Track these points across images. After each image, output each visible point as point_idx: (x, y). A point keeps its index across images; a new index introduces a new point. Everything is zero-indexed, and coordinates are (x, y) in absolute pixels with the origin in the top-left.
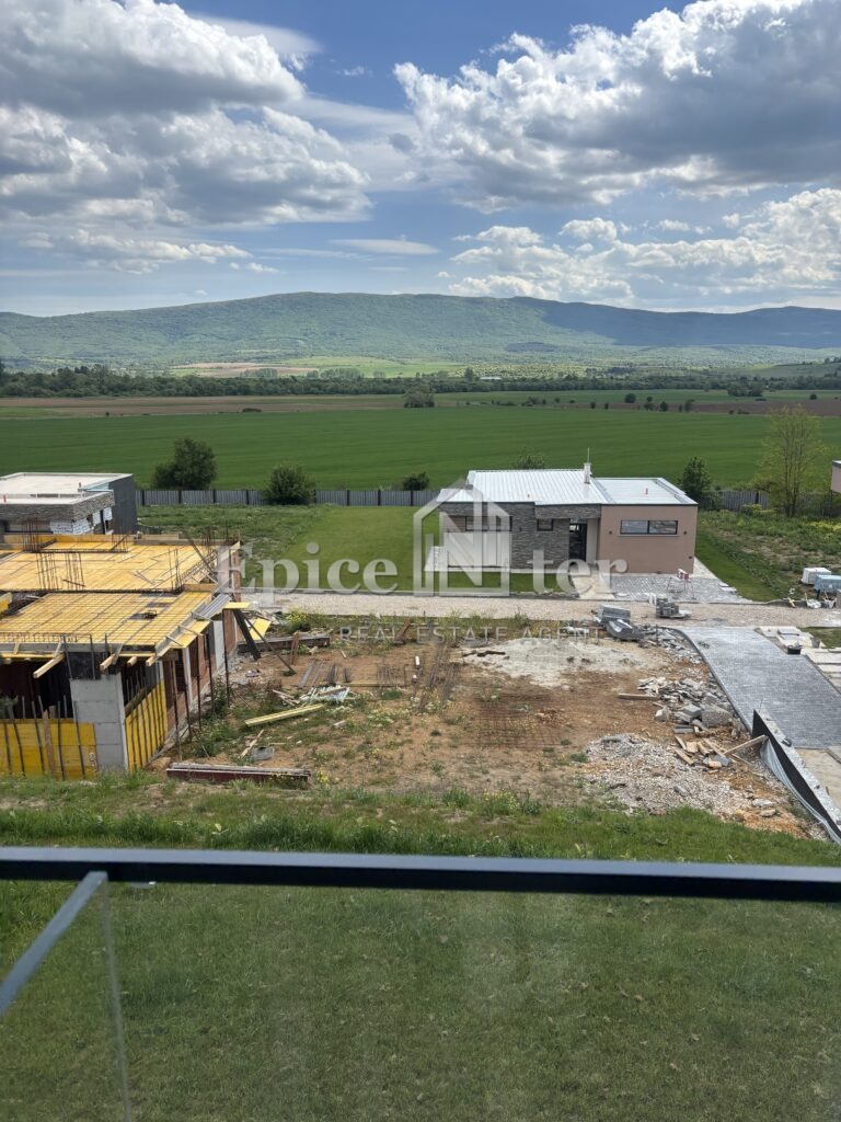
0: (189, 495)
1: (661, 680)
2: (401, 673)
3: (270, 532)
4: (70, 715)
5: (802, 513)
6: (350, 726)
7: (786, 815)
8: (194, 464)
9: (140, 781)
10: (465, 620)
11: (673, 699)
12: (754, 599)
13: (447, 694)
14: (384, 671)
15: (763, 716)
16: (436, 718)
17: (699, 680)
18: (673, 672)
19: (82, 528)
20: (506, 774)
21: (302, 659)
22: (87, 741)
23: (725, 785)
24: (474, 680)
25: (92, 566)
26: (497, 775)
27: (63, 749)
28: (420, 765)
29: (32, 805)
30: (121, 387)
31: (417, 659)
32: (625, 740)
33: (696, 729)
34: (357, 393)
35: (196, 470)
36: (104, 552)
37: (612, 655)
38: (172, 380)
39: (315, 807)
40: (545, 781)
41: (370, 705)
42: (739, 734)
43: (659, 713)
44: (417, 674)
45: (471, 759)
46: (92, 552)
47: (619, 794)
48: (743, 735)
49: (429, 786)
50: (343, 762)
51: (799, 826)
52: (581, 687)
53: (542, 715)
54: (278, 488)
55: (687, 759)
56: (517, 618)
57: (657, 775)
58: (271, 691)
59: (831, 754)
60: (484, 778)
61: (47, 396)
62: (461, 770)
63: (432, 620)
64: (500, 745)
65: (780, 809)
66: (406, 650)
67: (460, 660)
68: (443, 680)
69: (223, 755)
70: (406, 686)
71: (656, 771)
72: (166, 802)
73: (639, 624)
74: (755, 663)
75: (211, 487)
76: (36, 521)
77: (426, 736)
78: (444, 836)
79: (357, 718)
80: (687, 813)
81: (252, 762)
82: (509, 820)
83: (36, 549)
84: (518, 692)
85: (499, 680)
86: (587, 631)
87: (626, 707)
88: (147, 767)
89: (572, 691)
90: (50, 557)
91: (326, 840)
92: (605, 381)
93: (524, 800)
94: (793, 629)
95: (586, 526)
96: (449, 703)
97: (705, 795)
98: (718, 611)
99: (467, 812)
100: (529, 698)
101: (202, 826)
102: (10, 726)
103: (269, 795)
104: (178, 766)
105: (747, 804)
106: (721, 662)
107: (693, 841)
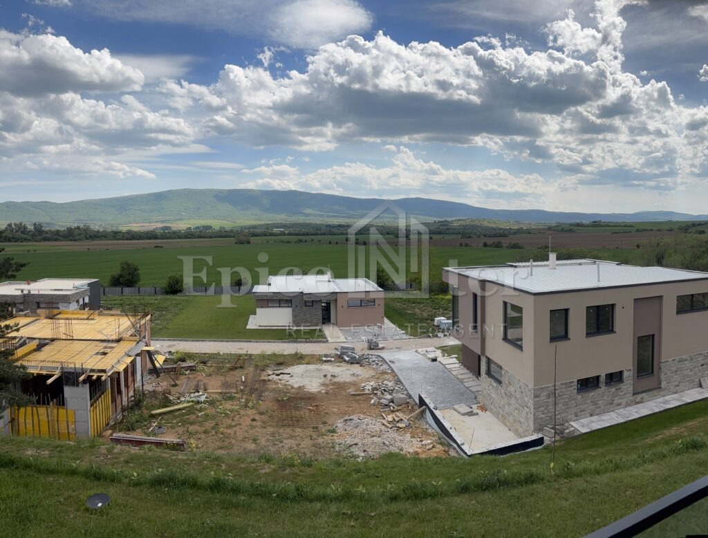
0: (127, 290)
1: (372, 383)
2: (235, 386)
3: (166, 309)
4: (63, 405)
6: (207, 415)
7: (438, 446)
8: (129, 274)
9: (96, 444)
10: (268, 355)
11: (379, 393)
12: (414, 336)
13: (260, 397)
14: (226, 385)
15: (423, 396)
16: (254, 411)
17: (391, 381)
18: (378, 378)
19: (74, 306)
20: (292, 443)
21: (182, 377)
22: (71, 419)
23: (408, 436)
24: (274, 390)
25: (77, 327)
26: (288, 443)
27: (59, 422)
28: (245, 438)
29: (42, 453)
30: (96, 236)
31: (243, 377)
32: (356, 419)
33: (392, 408)
34: (211, 237)
35: (130, 277)
36: (83, 319)
37: (347, 371)
38: (120, 232)
39: (187, 463)
40: (314, 445)
41: (217, 403)
42: (412, 408)
43: (372, 401)
44: (243, 386)
45: (273, 434)
46: (77, 319)
47: (354, 449)
48: (415, 407)
49: (250, 450)
50: (203, 436)
51: (444, 451)
52: (332, 391)
53: (311, 408)
55: (388, 425)
56: (296, 354)
57: (373, 436)
58: (166, 393)
59: (455, 410)
60: (281, 445)
61: (61, 241)
62: (268, 440)
63: (251, 355)
64: (289, 426)
65: (435, 444)
66: (236, 372)
67: (266, 378)
68: (257, 389)
69: (140, 430)
70: (237, 393)
71: (373, 434)
72: (109, 456)
73: (360, 354)
74: (417, 368)
75: (137, 286)
76: (53, 303)
77: (248, 422)
78: (258, 483)
79: (211, 411)
80: (390, 456)
81: (155, 435)
82: (296, 470)
83: (52, 317)
84: (298, 396)
85: (288, 389)
86: (333, 359)
87: (355, 400)
88: (100, 435)
89: (326, 393)
90: (57, 321)
91: (194, 485)
92: (335, 231)
93: (303, 457)
94: (433, 349)
95: (330, 303)
96: (261, 402)
97: (398, 444)
98: (397, 344)
99: (272, 466)
100: (303, 399)
101: (127, 473)
102: (35, 409)
103: (163, 455)
104: (115, 435)
105: (419, 444)
106: (401, 370)
107: (394, 472)
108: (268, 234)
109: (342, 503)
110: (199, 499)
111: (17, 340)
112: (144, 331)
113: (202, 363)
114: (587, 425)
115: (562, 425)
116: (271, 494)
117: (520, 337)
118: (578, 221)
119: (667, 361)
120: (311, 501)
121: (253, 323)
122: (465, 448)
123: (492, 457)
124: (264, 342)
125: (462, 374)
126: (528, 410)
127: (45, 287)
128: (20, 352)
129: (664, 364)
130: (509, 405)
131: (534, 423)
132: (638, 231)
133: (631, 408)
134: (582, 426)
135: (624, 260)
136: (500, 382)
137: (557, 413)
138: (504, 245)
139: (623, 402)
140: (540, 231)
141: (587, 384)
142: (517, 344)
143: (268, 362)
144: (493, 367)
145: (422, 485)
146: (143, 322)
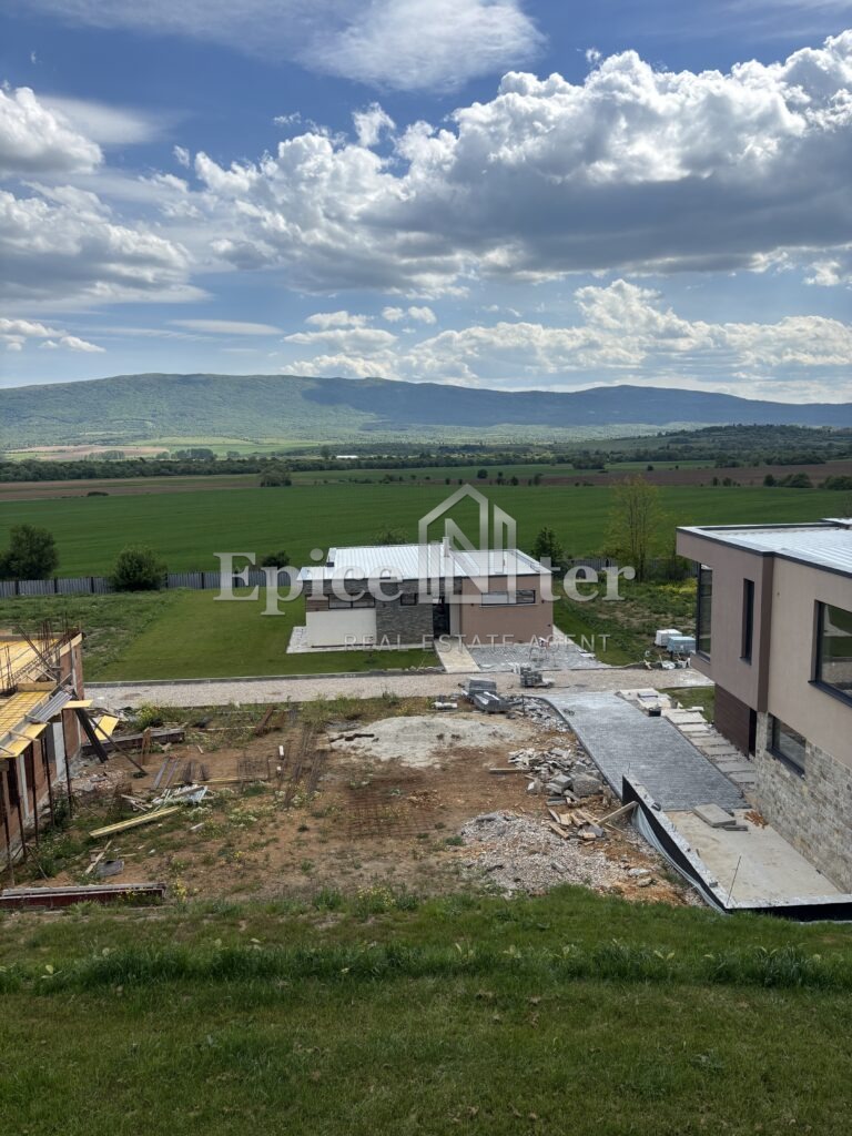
0: (27, 586)
1: (530, 751)
2: (264, 765)
3: (117, 621)
5: (650, 578)
6: (208, 829)
7: (663, 882)
8: (32, 552)
10: (330, 702)
11: (543, 769)
12: (612, 664)
13: (314, 784)
14: (246, 765)
15: (632, 782)
16: (303, 812)
17: (567, 749)
18: (542, 742)
20: (378, 867)
21: (156, 757)
23: (601, 857)
24: (343, 769)
26: (371, 868)
28: (287, 865)
31: (281, 748)
32: (499, 818)
33: (568, 799)
34: (209, 473)
35: (35, 558)
37: (481, 728)
38: (9, 464)
39: (168, 929)
40: (420, 870)
41: (230, 803)
42: (610, 802)
43: (531, 786)
44: (281, 765)
45: (341, 854)
47: (496, 876)
48: (614, 803)
49: (298, 887)
50: (202, 870)
51: (675, 893)
52: (453, 765)
53: (414, 798)
54: (125, 573)
55: (562, 832)
56: (385, 697)
57: (534, 853)
58: (121, 793)
59: (697, 814)
60: (356, 873)
62: (331, 866)
63: (296, 705)
64: (372, 835)
65: (654, 876)
66: (266, 740)
67: (327, 746)
68: (310, 769)
69: (64, 874)
70: (269, 780)
71: (532, 848)
73: (506, 695)
74: (618, 727)
75: (52, 576)
77: (293, 833)
78: (313, 950)
79: (218, 820)
80: (566, 891)
81: (99, 880)
82: (385, 918)
84: (389, 776)
85: (369, 765)
86: (455, 705)
87: (499, 783)
89: (444, 770)
91: (179, 971)
93: (400, 893)
94: (652, 691)
96: (317, 793)
97: (582, 870)
98: (579, 677)
99: (340, 915)
100: (400, 781)
103: (116, 918)
104: (10, 892)
105: (624, 874)
106: (587, 729)
107: (575, 922)
108: (325, 466)
109: (477, 977)
110: (189, 998)
112: (67, 669)
113: (196, 726)
116: (337, 969)
120: (417, 976)
121: (299, 643)
122: (719, 892)
123: (781, 921)
124: (321, 677)
125: (714, 746)
130: (821, 819)
136: (800, 771)
138: (815, 482)
142: (843, 694)
143: (330, 714)
144: (784, 739)
145: (632, 953)
146: (64, 650)
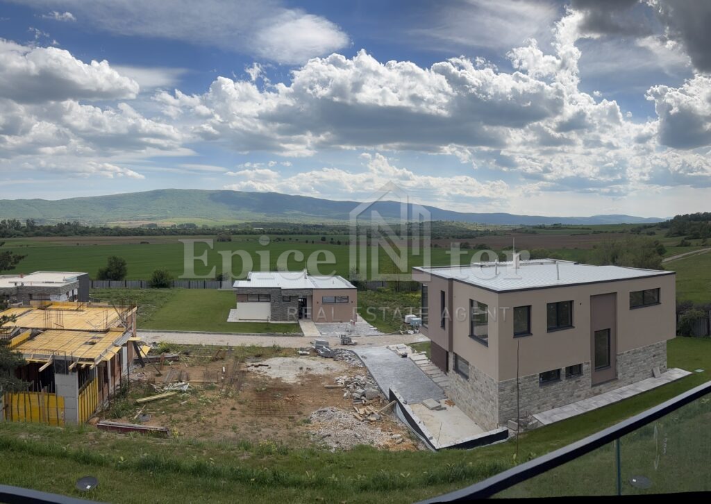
0: (114, 283)
1: (345, 377)
2: (216, 376)
3: (151, 301)
4: (54, 392)
5: (403, 290)
6: (189, 404)
7: (408, 440)
8: (117, 268)
9: (84, 430)
10: (248, 348)
11: (351, 387)
12: (385, 332)
13: (239, 388)
14: (207, 375)
15: (393, 391)
16: (234, 401)
17: (363, 376)
18: (351, 373)
19: (64, 298)
20: (270, 431)
21: (166, 367)
22: (60, 406)
23: (379, 429)
24: (253, 380)
25: (67, 318)
26: (266, 431)
27: (49, 409)
28: (225, 426)
29: (35, 437)
30: (85, 232)
31: (224, 368)
32: (329, 410)
33: (363, 401)
34: (194, 234)
35: (118, 271)
36: (73, 310)
37: (321, 365)
38: (109, 228)
39: (170, 449)
40: (290, 434)
41: (199, 393)
42: (383, 402)
43: (345, 395)
44: (223, 376)
45: (251, 423)
46: (67, 310)
47: (327, 440)
48: (385, 401)
49: (230, 437)
50: (185, 424)
51: (414, 445)
52: (307, 383)
53: (288, 398)
54: (156, 280)
55: (360, 418)
56: (274, 347)
57: (346, 428)
58: (150, 383)
59: (424, 405)
60: (259, 433)
61: (52, 236)
62: (247, 429)
63: (231, 347)
64: (267, 415)
65: (404, 437)
66: (217, 363)
67: (246, 369)
68: (237, 380)
69: (125, 418)
70: (218, 383)
71: (345, 426)
72: (96, 442)
73: (334, 348)
74: (388, 364)
75: (124, 280)
76: (44, 295)
77: (228, 410)
78: (238, 468)
79: (193, 400)
80: (362, 448)
81: (139, 422)
82: (272, 457)
83: (43, 308)
84: (275, 386)
85: (266, 380)
86: (308, 353)
87: (329, 393)
88: (88, 422)
89: (302, 385)
90: (48, 312)
91: (177, 469)
92: (312, 231)
93: (280, 446)
94: (403, 345)
95: (306, 299)
96: (240, 392)
97: (369, 437)
98: (369, 340)
99: (251, 454)
100: (281, 389)
101: (114, 457)
102: (27, 395)
103: (148, 441)
104: (103, 422)
105: (389, 438)
106: (373, 365)
107: (365, 464)
108: (248, 233)
109: (316, 490)
110: (182, 482)
111: (12, 329)
112: (130, 322)
113: (185, 353)
114: (549, 417)
115: (526, 417)
116: (249, 479)
117: (485, 334)
118: (541, 224)
119: (623, 354)
120: (287, 486)
121: (233, 317)
122: (433, 442)
123: (459, 451)
124: (243, 335)
125: (431, 370)
126: (493, 404)
127: (37, 279)
128: (14, 341)
129: (620, 357)
130: (476, 399)
131: (500, 416)
132: (594, 232)
133: (590, 399)
134: (545, 417)
135: (581, 260)
136: (466, 377)
137: (520, 405)
138: (472, 246)
139: (583, 393)
140: (506, 233)
141: (549, 377)
142: (482, 340)
143: (247, 354)
144: (460, 363)
145: (391, 476)
146: (129, 314)
